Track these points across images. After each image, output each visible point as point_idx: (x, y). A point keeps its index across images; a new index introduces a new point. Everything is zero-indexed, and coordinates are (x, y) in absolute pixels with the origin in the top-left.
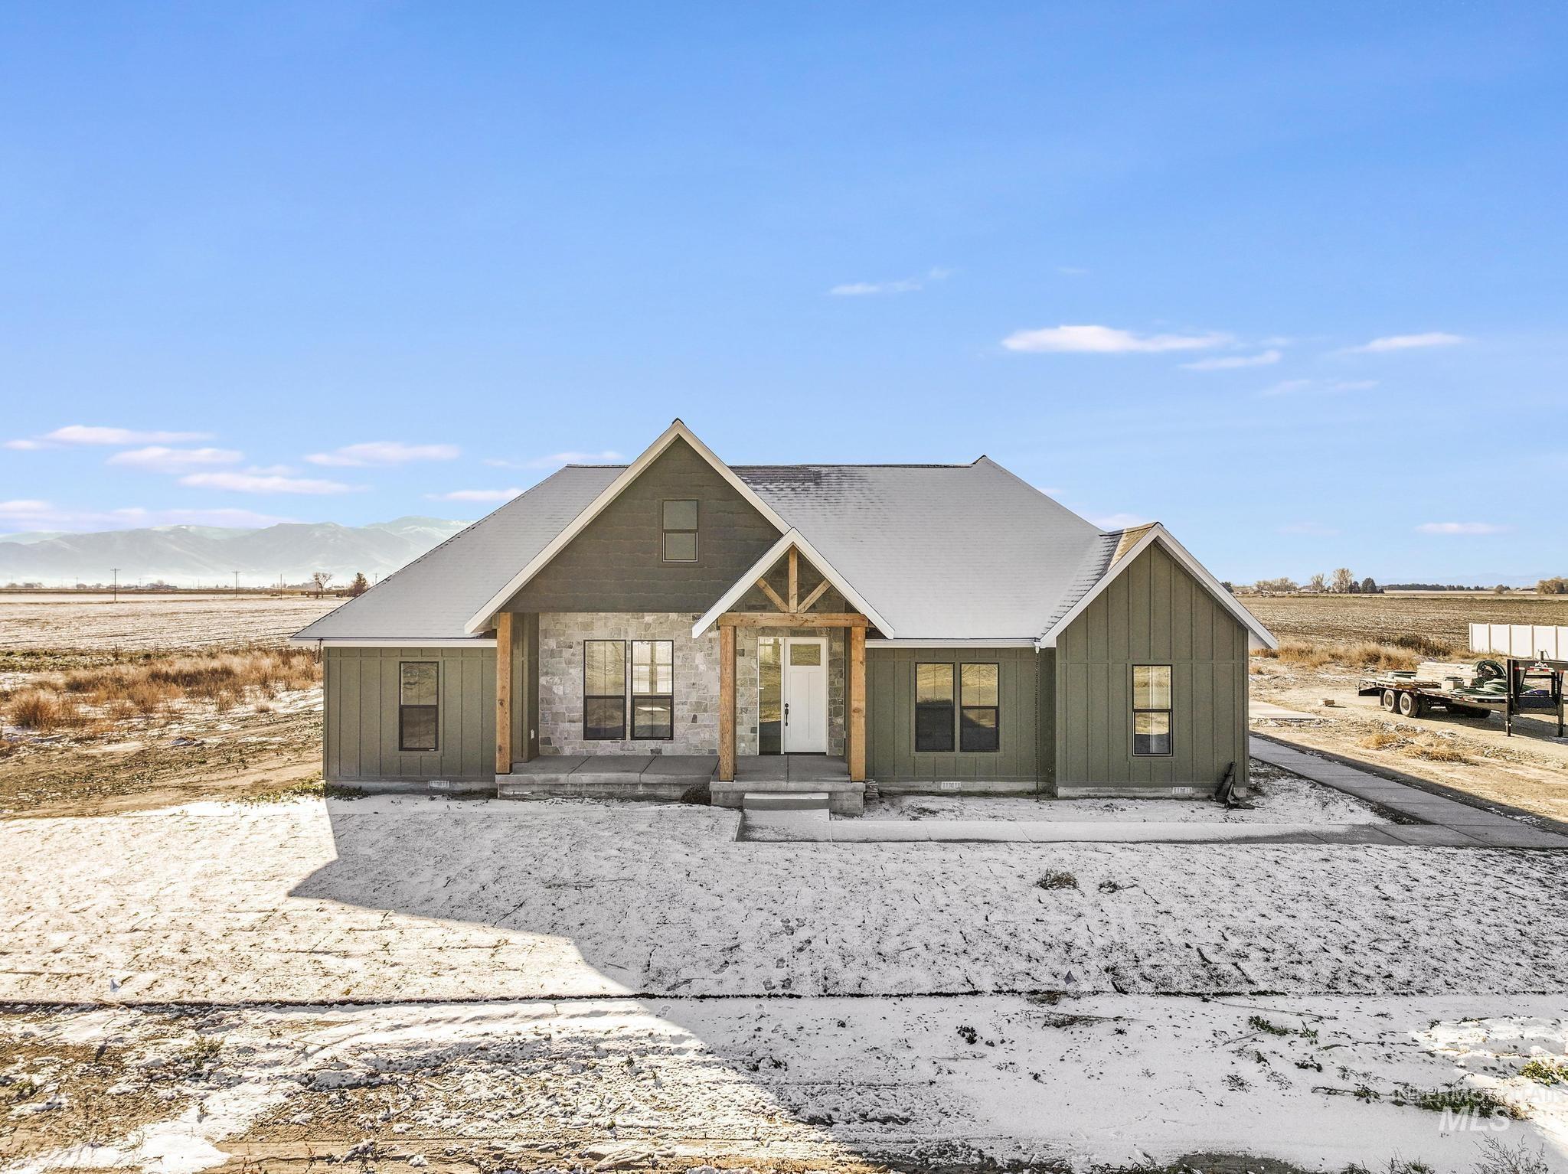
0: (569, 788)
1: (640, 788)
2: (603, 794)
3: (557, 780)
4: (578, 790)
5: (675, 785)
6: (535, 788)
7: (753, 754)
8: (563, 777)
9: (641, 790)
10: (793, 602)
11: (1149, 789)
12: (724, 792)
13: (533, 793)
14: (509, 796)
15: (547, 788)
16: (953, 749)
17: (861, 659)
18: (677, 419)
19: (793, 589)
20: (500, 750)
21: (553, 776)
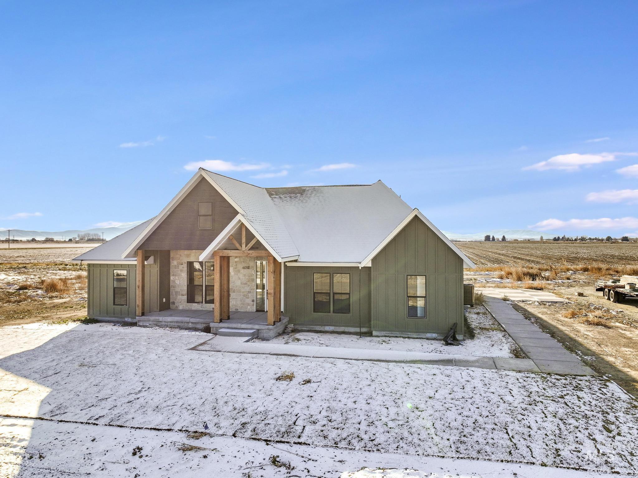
0: (163, 323)
1: (190, 324)
2: (176, 326)
3: (159, 319)
4: (166, 324)
5: (203, 323)
6: (151, 323)
7: (253, 311)
8: (161, 319)
9: (190, 325)
10: (244, 246)
11: (415, 334)
12: (216, 328)
13: (150, 325)
14: (141, 325)
15: (155, 323)
16: (330, 312)
17: (272, 271)
18: (200, 168)
19: (244, 240)
20: (138, 306)
21: (157, 318)
